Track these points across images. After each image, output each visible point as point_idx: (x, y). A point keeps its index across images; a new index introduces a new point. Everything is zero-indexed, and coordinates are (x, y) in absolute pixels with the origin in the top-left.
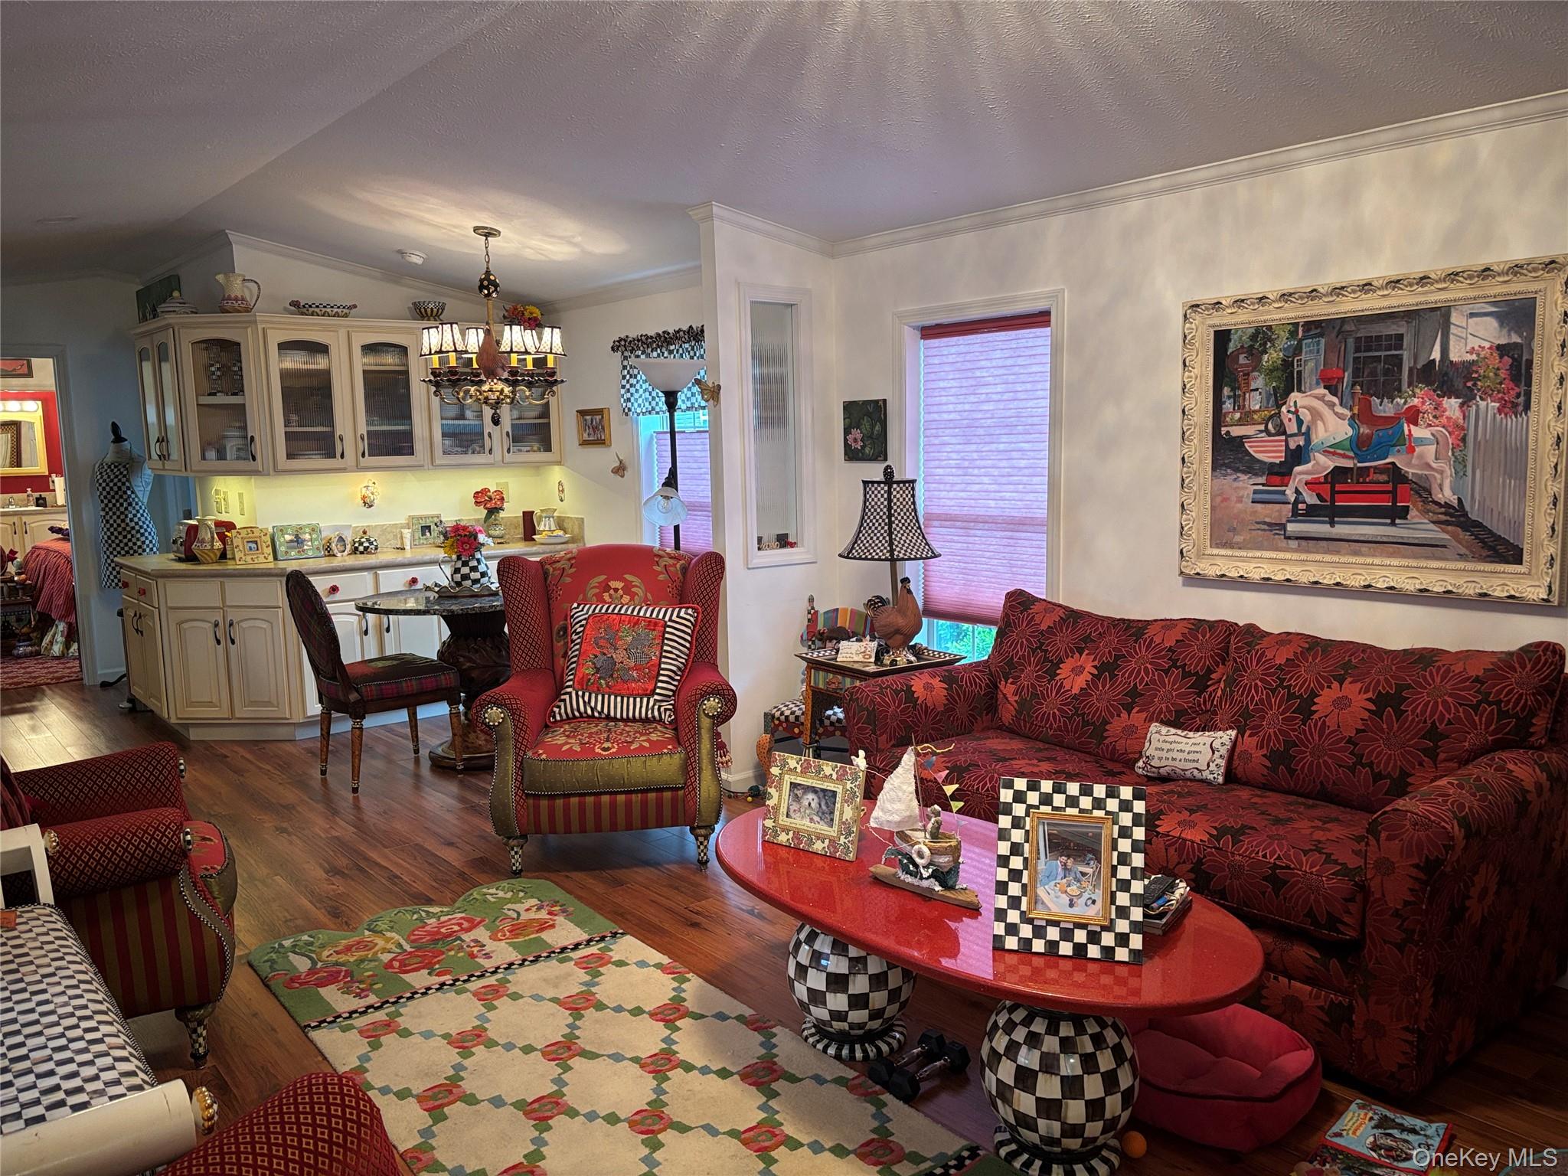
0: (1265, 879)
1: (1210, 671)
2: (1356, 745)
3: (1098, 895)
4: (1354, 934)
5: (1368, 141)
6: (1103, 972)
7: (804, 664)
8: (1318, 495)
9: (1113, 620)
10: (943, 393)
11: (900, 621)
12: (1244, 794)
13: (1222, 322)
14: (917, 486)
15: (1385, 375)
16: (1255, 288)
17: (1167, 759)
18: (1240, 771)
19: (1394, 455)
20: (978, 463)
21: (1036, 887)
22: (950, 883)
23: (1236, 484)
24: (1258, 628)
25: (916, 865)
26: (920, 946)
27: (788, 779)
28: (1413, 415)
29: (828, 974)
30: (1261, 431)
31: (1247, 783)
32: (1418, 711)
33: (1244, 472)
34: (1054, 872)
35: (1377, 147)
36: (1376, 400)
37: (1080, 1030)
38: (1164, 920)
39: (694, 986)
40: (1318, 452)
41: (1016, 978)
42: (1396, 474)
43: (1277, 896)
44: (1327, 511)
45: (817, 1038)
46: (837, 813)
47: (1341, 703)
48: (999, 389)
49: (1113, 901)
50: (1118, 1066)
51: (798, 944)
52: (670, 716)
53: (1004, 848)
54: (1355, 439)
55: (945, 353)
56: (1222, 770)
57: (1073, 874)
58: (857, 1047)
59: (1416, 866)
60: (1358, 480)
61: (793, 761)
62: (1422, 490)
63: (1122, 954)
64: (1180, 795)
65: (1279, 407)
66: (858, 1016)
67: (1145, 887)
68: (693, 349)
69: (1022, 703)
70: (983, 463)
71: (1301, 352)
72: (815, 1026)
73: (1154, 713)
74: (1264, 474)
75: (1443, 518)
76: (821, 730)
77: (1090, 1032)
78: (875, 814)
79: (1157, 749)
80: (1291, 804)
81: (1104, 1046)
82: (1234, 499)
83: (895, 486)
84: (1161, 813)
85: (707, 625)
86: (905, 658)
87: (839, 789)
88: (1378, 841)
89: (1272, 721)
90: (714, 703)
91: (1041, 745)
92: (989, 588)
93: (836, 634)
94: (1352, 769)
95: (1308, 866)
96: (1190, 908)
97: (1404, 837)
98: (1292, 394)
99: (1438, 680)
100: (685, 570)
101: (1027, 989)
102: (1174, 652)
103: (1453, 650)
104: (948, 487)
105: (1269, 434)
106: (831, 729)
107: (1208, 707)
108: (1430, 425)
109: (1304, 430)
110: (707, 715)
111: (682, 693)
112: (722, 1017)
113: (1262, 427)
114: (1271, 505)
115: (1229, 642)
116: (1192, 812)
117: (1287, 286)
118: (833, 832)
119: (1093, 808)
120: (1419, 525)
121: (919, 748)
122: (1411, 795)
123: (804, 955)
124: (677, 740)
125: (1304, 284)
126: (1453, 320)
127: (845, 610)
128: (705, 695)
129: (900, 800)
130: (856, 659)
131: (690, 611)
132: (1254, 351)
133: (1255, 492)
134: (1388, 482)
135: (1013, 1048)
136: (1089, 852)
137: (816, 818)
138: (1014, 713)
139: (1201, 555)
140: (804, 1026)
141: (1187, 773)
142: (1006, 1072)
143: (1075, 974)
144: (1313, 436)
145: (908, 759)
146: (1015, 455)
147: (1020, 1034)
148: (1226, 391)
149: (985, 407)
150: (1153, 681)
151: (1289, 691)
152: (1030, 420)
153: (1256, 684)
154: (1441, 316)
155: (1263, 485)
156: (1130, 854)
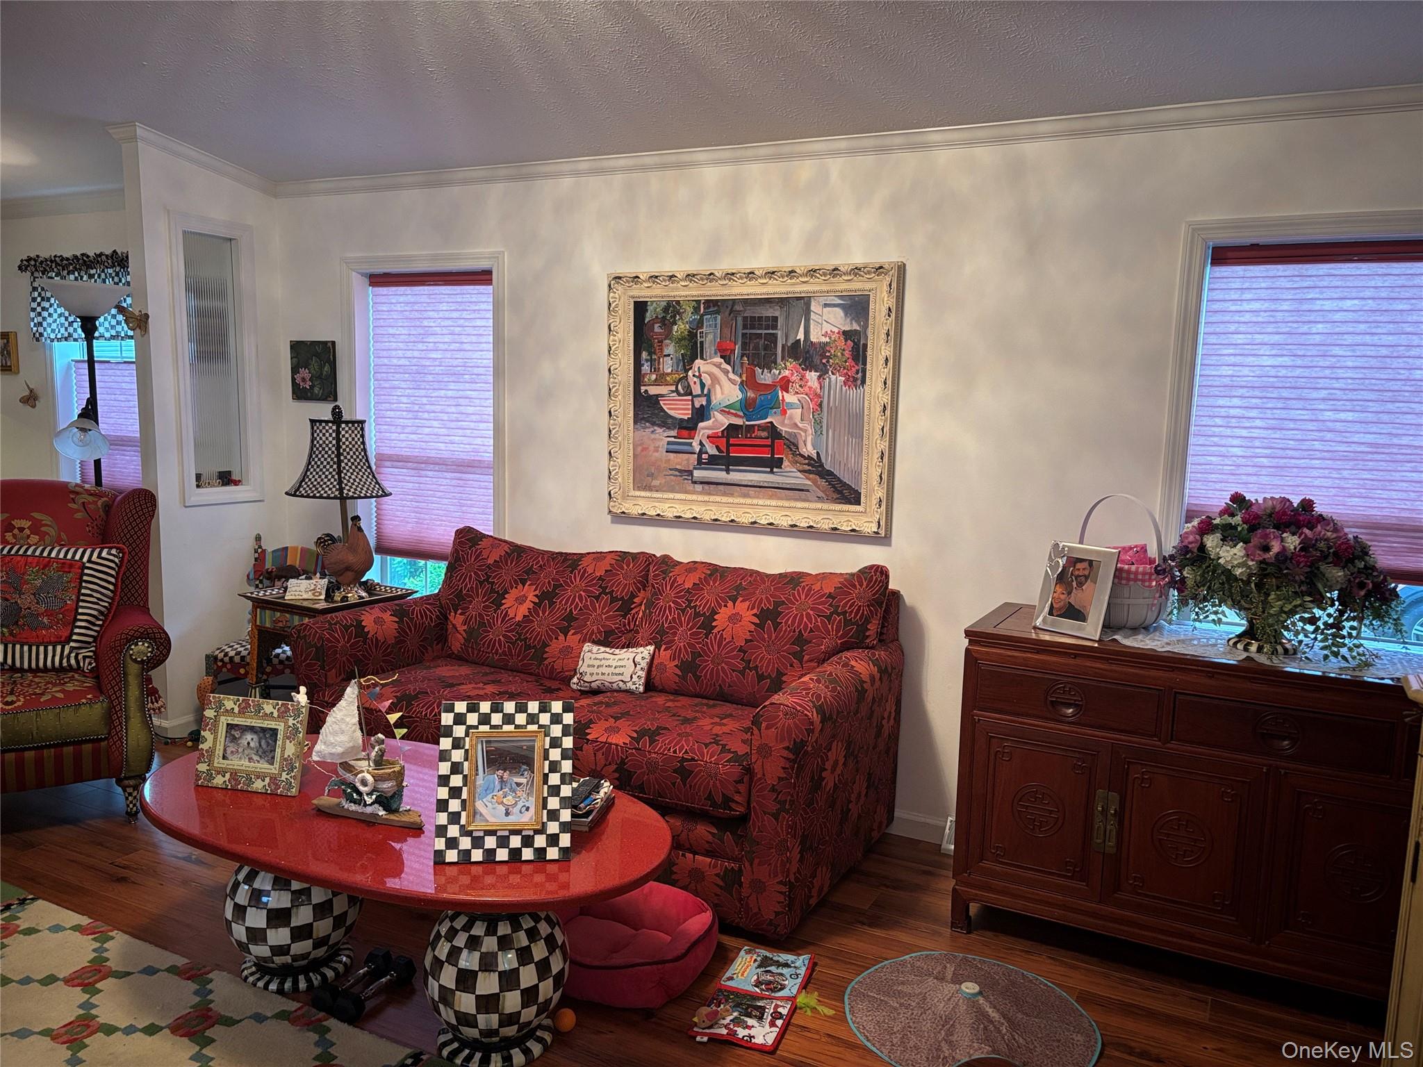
0: (675, 771)
1: (633, 596)
2: (745, 652)
3: (531, 802)
4: (742, 809)
5: (750, 153)
6: (536, 871)
7: (250, 603)
8: (717, 447)
9: (553, 553)
10: (392, 339)
11: (351, 559)
12: (660, 699)
13: (640, 294)
14: (366, 426)
15: (765, 350)
16: (668, 267)
17: (598, 674)
18: (657, 682)
19: (772, 416)
20: (428, 407)
21: (474, 802)
22: (394, 806)
23: (653, 436)
24: (672, 558)
25: (360, 793)
26: (364, 869)
27: (224, 720)
28: (785, 385)
29: (269, 911)
30: (673, 391)
31: (663, 691)
32: (790, 622)
33: (659, 426)
34: (492, 786)
35: (756, 159)
36: (758, 370)
37: (516, 927)
38: (590, 818)
39: (118, 945)
40: (717, 411)
41: (456, 888)
42: (772, 430)
43: (685, 785)
44: (724, 461)
45: (257, 976)
46: (278, 750)
47: (735, 618)
48: (447, 339)
49: (545, 806)
50: (550, 954)
51: (236, 885)
52: (90, 664)
53: (444, 768)
54: (744, 402)
55: (394, 301)
56: (643, 680)
57: (509, 785)
58: (301, 978)
59: (787, 748)
60: (746, 435)
61: (229, 702)
62: (792, 445)
63: (553, 853)
64: (608, 705)
65: (686, 371)
66: (301, 947)
67: (574, 790)
68: (117, 274)
69: (470, 632)
70: (433, 408)
71: (702, 325)
72: (255, 965)
73: (587, 634)
74: (675, 428)
75: (807, 467)
76: (269, 669)
77: (525, 927)
78: (318, 747)
79: (589, 666)
80: (696, 705)
81: (538, 938)
82: (652, 448)
83: (343, 426)
84: (591, 722)
85: (136, 566)
86: (355, 594)
87: (281, 727)
88: (760, 730)
89: (682, 638)
90: (143, 648)
91: (487, 670)
92: (441, 525)
93: (285, 572)
94: (743, 673)
95: (709, 756)
96: (613, 803)
97: (778, 725)
98: (697, 361)
99: (803, 597)
100: (108, 508)
101: (465, 897)
102: (603, 580)
103: (814, 573)
104: (399, 430)
105: (679, 394)
106: (280, 667)
107: (632, 627)
108: (797, 393)
109: (705, 392)
110: (135, 661)
111: (104, 641)
112: (150, 971)
113: (673, 388)
114: (681, 455)
115: (648, 571)
116: (616, 719)
117: (692, 268)
118: (274, 769)
119: (527, 724)
120: (791, 474)
121: (362, 680)
122: (783, 691)
123: (242, 896)
124: (99, 688)
125: (705, 268)
126: (812, 308)
127: (295, 549)
128: (133, 639)
129: (343, 732)
130: (305, 596)
131: (114, 552)
132: (666, 322)
133: (669, 443)
134: (767, 438)
135: (454, 954)
136: (524, 764)
137: (255, 758)
138: (463, 641)
139: (626, 497)
140: (244, 966)
141: (615, 685)
142: (448, 977)
143: (511, 877)
144: (713, 398)
145: (351, 692)
146: (462, 401)
147: (461, 940)
148: (644, 355)
149: (434, 355)
150: (586, 606)
151: (695, 610)
152: (476, 370)
153: (670, 606)
154: (802, 304)
155: (675, 437)
156: (560, 762)
